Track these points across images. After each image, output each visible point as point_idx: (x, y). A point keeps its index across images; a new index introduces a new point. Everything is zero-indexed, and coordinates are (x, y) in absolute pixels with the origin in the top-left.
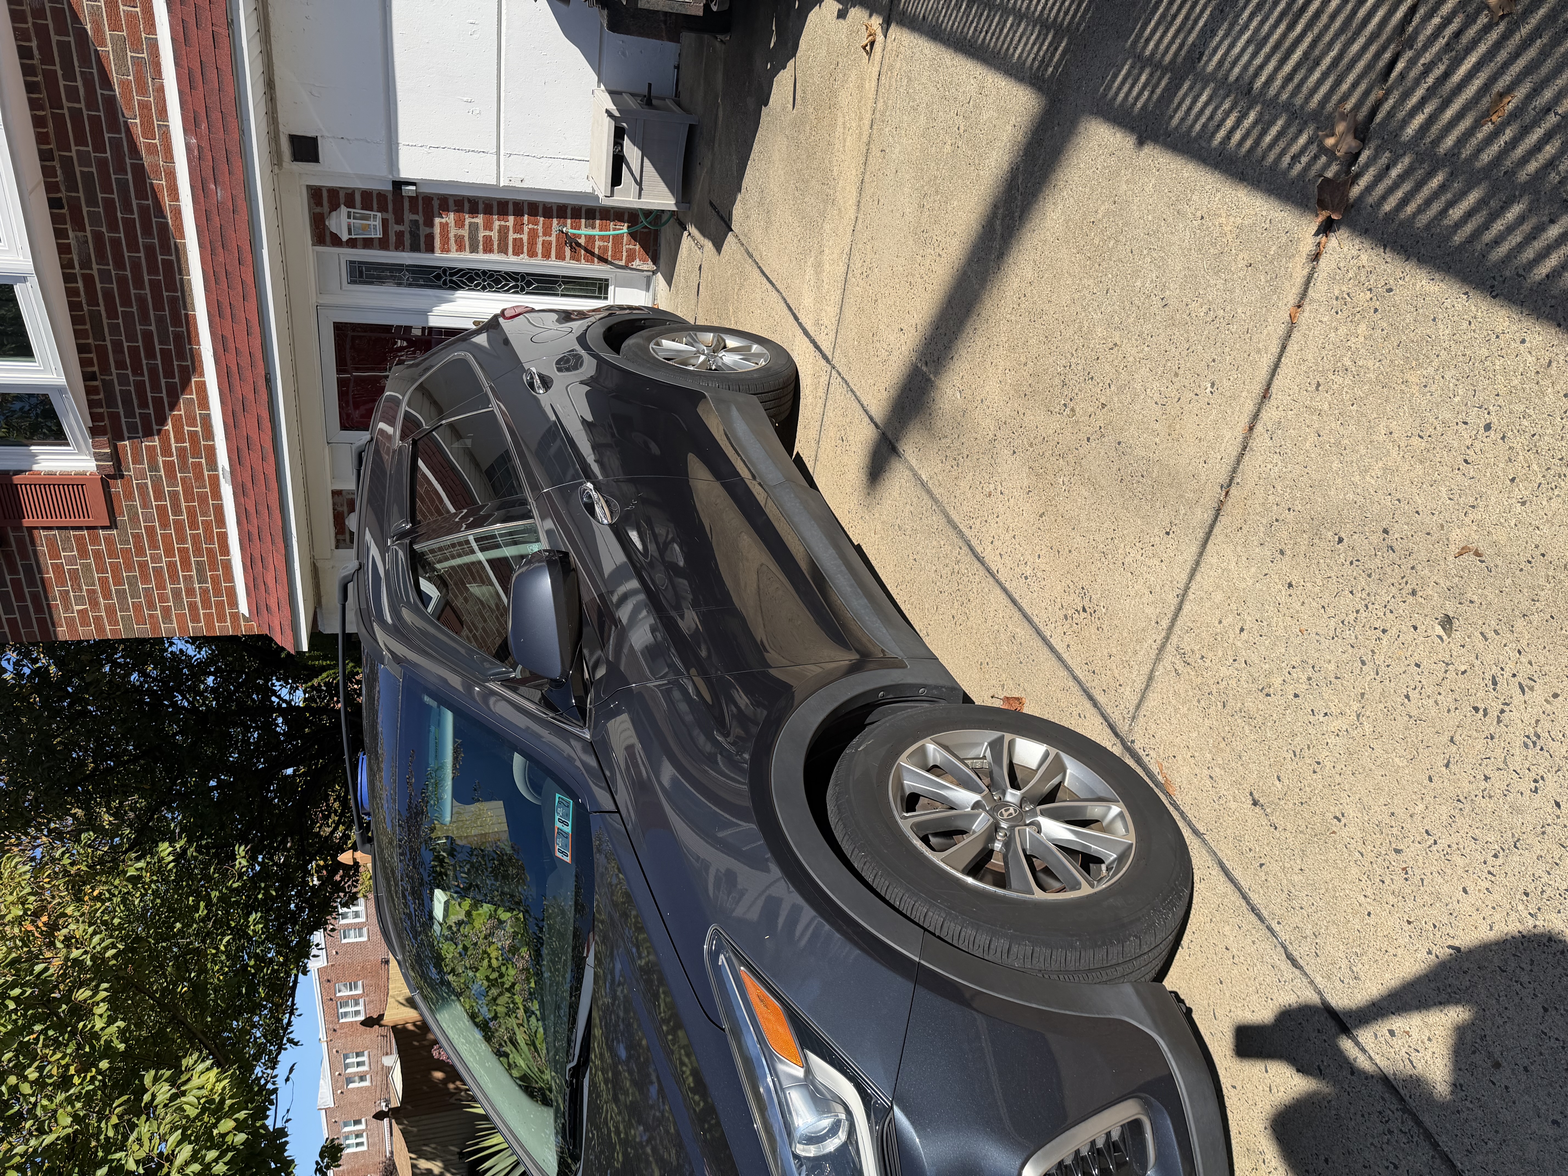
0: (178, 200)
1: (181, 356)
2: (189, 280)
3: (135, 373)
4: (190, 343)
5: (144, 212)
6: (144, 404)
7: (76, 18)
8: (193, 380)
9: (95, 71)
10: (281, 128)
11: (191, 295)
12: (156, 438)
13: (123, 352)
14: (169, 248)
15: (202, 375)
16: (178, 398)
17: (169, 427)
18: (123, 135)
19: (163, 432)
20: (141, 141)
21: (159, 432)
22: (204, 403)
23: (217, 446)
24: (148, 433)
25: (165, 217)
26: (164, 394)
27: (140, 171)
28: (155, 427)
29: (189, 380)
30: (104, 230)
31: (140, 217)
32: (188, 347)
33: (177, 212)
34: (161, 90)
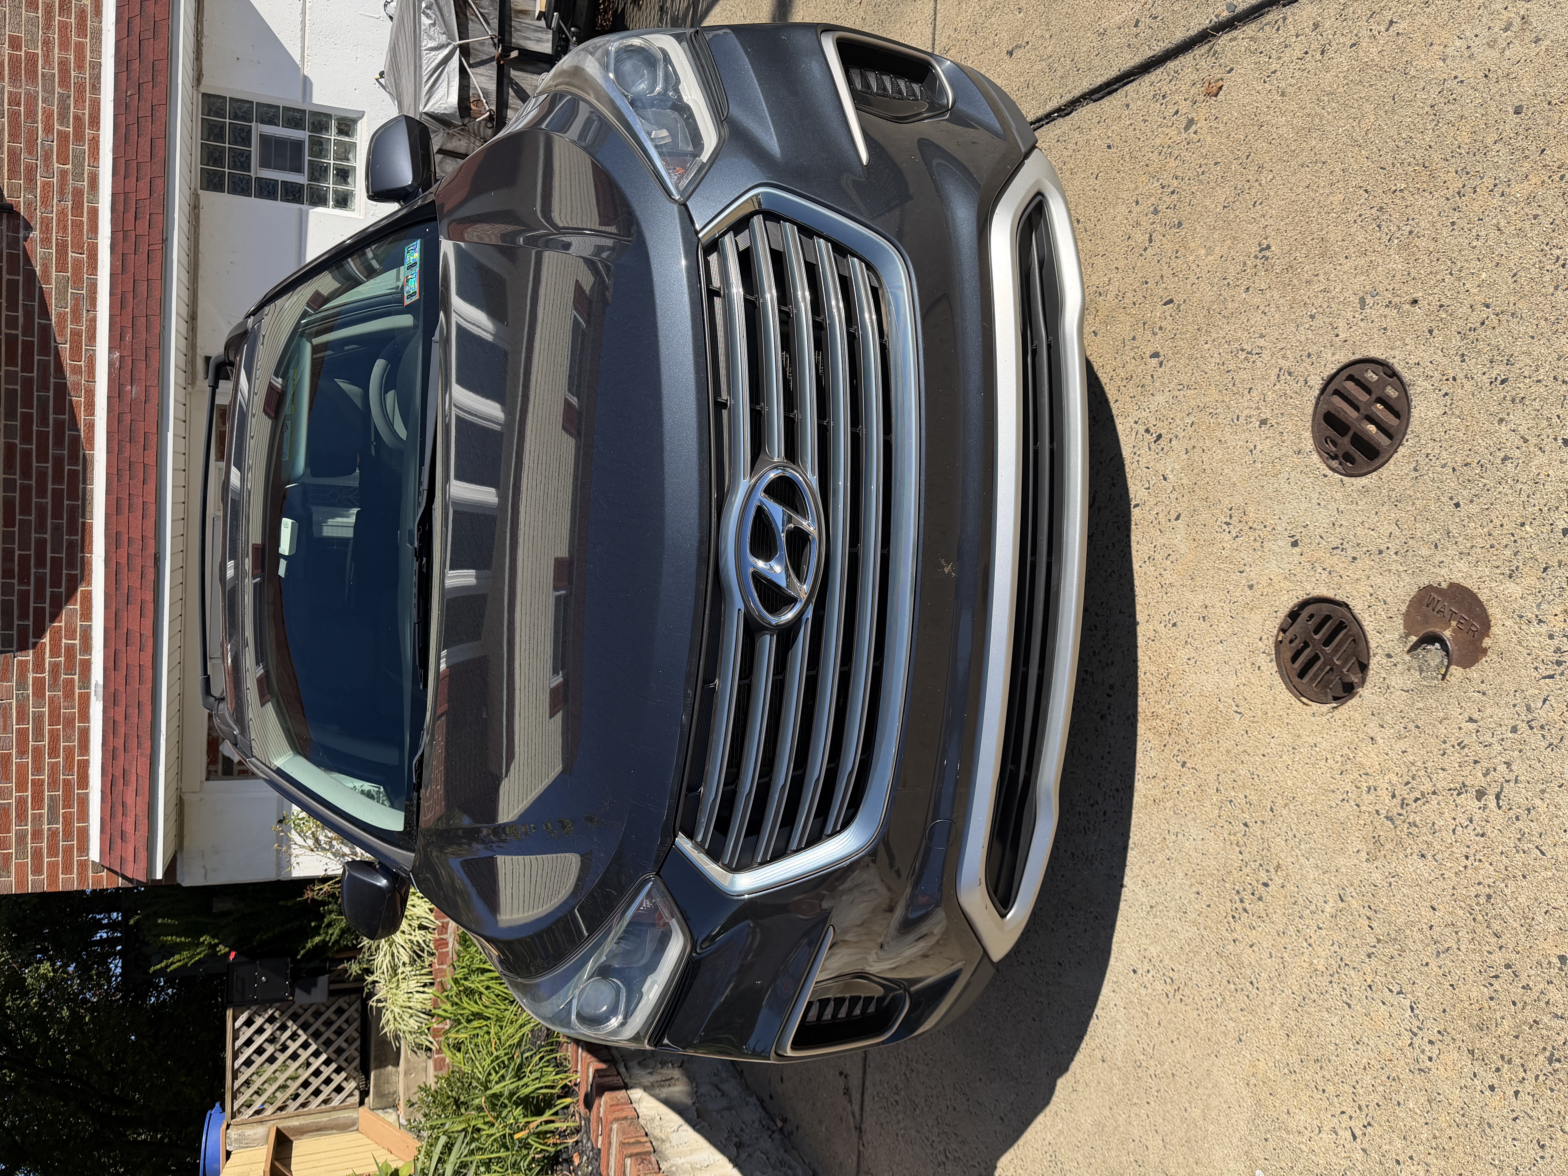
0: (93, 414)
1: (72, 565)
2: (92, 489)
3: (21, 582)
4: (83, 552)
5: (59, 426)
6: (24, 615)
7: (28, 261)
8: (80, 589)
9: (36, 304)
10: (199, 351)
11: (91, 503)
12: (31, 652)
13: (13, 561)
14: (78, 459)
15: (89, 584)
16: (61, 609)
17: (46, 640)
18: (52, 358)
19: (39, 645)
20: (67, 362)
21: (35, 645)
22: (87, 614)
23: (93, 660)
24: (23, 647)
25: (78, 430)
26: (47, 605)
27: (62, 390)
28: (32, 640)
29: (76, 589)
30: (17, 442)
31: (55, 430)
32: (80, 555)
33: (91, 426)
34: (93, 321)
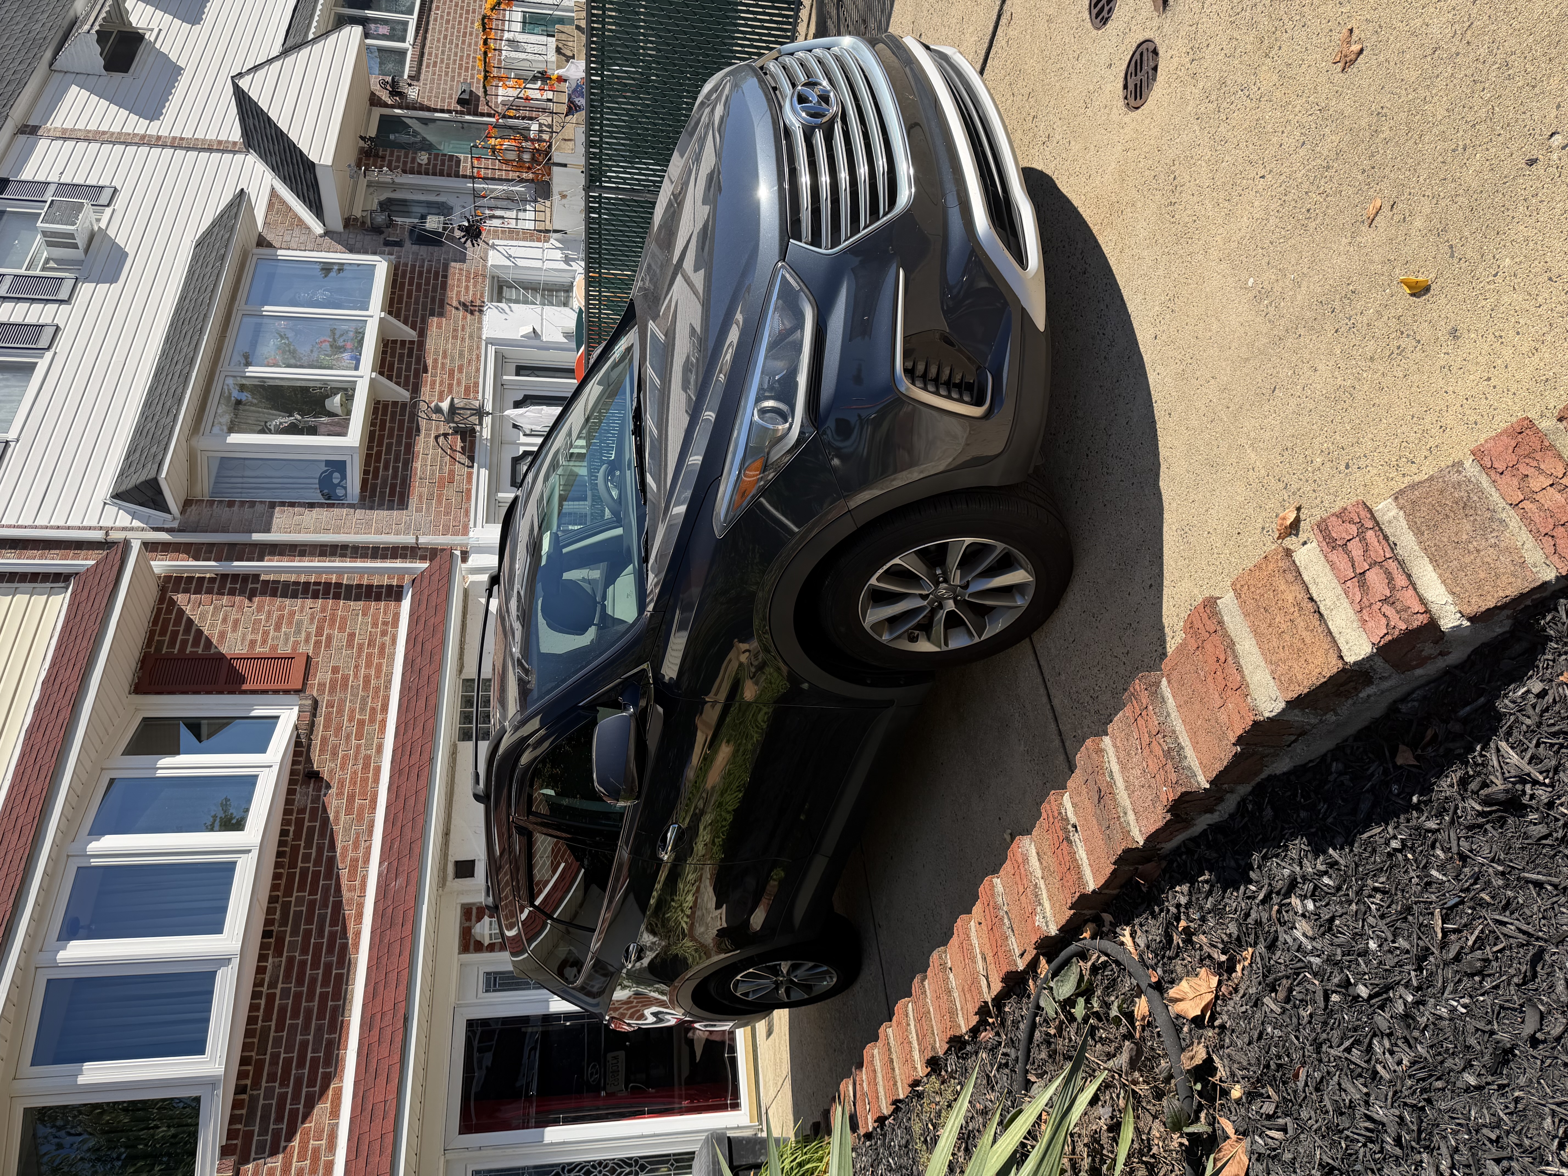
0: (361, 923)
1: (328, 1062)
2: (353, 989)
3: (282, 1085)
4: (338, 1049)
5: (333, 936)
6: (279, 1119)
7: (325, 810)
8: (332, 1086)
9: (327, 842)
10: (450, 858)
11: (351, 1002)
12: (281, 1156)
13: (278, 1064)
14: (344, 963)
15: (341, 1080)
16: (313, 1107)
17: (296, 1143)
18: (333, 882)
19: (288, 1149)
20: (344, 882)
21: (285, 1147)
22: (335, 1113)
23: (336, 1161)
24: (274, 1152)
25: (347, 938)
26: (301, 1107)
27: (338, 906)
28: (283, 1144)
29: (328, 1086)
30: (297, 954)
31: (328, 940)
32: (336, 1052)
33: (358, 934)
34: (369, 849)
